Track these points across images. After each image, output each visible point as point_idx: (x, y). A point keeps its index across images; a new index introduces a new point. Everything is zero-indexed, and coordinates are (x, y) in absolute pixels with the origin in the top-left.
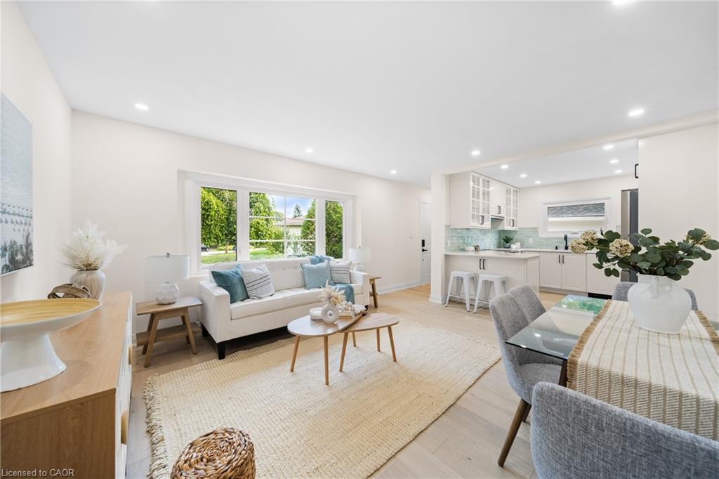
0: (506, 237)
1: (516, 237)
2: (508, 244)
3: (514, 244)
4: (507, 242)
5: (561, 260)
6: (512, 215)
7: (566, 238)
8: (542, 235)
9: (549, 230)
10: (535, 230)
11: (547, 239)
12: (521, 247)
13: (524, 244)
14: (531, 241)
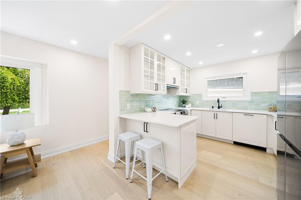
0: (183, 100)
1: (190, 100)
2: (184, 105)
3: (188, 104)
4: (184, 104)
5: (216, 117)
6: (185, 86)
7: (218, 101)
8: (204, 99)
9: (209, 96)
10: (200, 95)
11: (207, 101)
12: (192, 107)
13: (194, 105)
14: (198, 102)
